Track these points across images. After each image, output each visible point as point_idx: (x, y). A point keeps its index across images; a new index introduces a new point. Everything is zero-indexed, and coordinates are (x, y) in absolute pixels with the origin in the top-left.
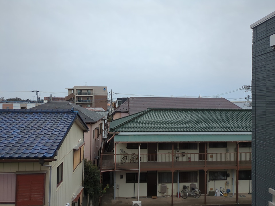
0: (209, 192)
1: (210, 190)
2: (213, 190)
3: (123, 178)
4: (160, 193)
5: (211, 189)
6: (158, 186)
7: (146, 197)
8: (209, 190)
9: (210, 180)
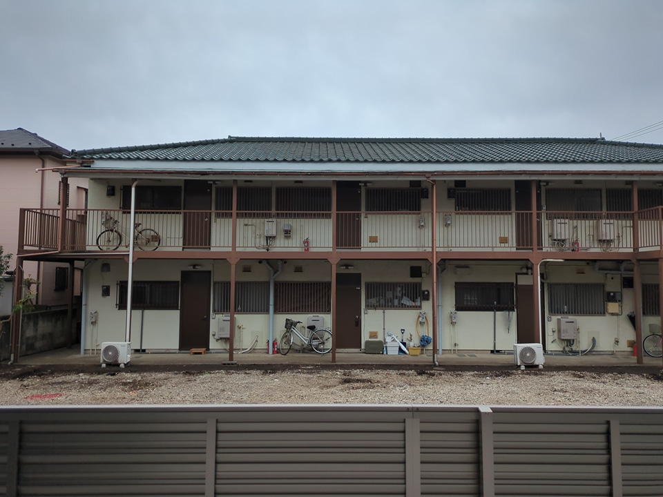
0: (367, 343)
1: (370, 337)
2: (380, 338)
3: (109, 295)
4: (217, 340)
5: (373, 335)
6: (211, 321)
7: (177, 351)
8: (365, 337)
9: (368, 306)
